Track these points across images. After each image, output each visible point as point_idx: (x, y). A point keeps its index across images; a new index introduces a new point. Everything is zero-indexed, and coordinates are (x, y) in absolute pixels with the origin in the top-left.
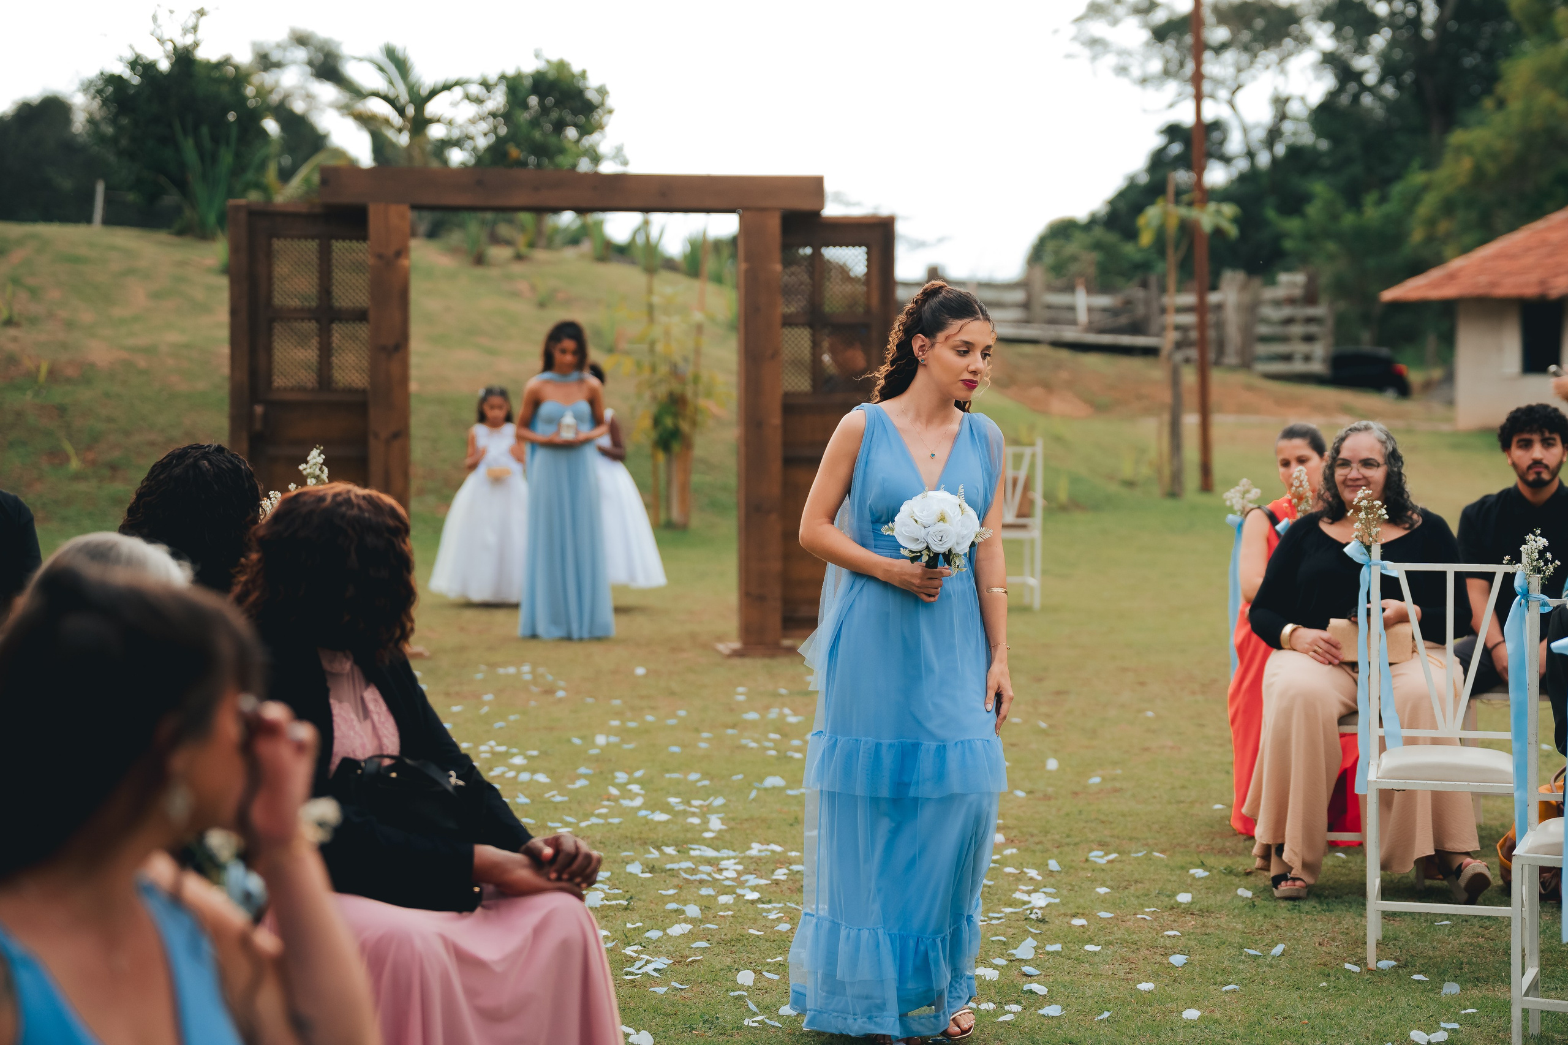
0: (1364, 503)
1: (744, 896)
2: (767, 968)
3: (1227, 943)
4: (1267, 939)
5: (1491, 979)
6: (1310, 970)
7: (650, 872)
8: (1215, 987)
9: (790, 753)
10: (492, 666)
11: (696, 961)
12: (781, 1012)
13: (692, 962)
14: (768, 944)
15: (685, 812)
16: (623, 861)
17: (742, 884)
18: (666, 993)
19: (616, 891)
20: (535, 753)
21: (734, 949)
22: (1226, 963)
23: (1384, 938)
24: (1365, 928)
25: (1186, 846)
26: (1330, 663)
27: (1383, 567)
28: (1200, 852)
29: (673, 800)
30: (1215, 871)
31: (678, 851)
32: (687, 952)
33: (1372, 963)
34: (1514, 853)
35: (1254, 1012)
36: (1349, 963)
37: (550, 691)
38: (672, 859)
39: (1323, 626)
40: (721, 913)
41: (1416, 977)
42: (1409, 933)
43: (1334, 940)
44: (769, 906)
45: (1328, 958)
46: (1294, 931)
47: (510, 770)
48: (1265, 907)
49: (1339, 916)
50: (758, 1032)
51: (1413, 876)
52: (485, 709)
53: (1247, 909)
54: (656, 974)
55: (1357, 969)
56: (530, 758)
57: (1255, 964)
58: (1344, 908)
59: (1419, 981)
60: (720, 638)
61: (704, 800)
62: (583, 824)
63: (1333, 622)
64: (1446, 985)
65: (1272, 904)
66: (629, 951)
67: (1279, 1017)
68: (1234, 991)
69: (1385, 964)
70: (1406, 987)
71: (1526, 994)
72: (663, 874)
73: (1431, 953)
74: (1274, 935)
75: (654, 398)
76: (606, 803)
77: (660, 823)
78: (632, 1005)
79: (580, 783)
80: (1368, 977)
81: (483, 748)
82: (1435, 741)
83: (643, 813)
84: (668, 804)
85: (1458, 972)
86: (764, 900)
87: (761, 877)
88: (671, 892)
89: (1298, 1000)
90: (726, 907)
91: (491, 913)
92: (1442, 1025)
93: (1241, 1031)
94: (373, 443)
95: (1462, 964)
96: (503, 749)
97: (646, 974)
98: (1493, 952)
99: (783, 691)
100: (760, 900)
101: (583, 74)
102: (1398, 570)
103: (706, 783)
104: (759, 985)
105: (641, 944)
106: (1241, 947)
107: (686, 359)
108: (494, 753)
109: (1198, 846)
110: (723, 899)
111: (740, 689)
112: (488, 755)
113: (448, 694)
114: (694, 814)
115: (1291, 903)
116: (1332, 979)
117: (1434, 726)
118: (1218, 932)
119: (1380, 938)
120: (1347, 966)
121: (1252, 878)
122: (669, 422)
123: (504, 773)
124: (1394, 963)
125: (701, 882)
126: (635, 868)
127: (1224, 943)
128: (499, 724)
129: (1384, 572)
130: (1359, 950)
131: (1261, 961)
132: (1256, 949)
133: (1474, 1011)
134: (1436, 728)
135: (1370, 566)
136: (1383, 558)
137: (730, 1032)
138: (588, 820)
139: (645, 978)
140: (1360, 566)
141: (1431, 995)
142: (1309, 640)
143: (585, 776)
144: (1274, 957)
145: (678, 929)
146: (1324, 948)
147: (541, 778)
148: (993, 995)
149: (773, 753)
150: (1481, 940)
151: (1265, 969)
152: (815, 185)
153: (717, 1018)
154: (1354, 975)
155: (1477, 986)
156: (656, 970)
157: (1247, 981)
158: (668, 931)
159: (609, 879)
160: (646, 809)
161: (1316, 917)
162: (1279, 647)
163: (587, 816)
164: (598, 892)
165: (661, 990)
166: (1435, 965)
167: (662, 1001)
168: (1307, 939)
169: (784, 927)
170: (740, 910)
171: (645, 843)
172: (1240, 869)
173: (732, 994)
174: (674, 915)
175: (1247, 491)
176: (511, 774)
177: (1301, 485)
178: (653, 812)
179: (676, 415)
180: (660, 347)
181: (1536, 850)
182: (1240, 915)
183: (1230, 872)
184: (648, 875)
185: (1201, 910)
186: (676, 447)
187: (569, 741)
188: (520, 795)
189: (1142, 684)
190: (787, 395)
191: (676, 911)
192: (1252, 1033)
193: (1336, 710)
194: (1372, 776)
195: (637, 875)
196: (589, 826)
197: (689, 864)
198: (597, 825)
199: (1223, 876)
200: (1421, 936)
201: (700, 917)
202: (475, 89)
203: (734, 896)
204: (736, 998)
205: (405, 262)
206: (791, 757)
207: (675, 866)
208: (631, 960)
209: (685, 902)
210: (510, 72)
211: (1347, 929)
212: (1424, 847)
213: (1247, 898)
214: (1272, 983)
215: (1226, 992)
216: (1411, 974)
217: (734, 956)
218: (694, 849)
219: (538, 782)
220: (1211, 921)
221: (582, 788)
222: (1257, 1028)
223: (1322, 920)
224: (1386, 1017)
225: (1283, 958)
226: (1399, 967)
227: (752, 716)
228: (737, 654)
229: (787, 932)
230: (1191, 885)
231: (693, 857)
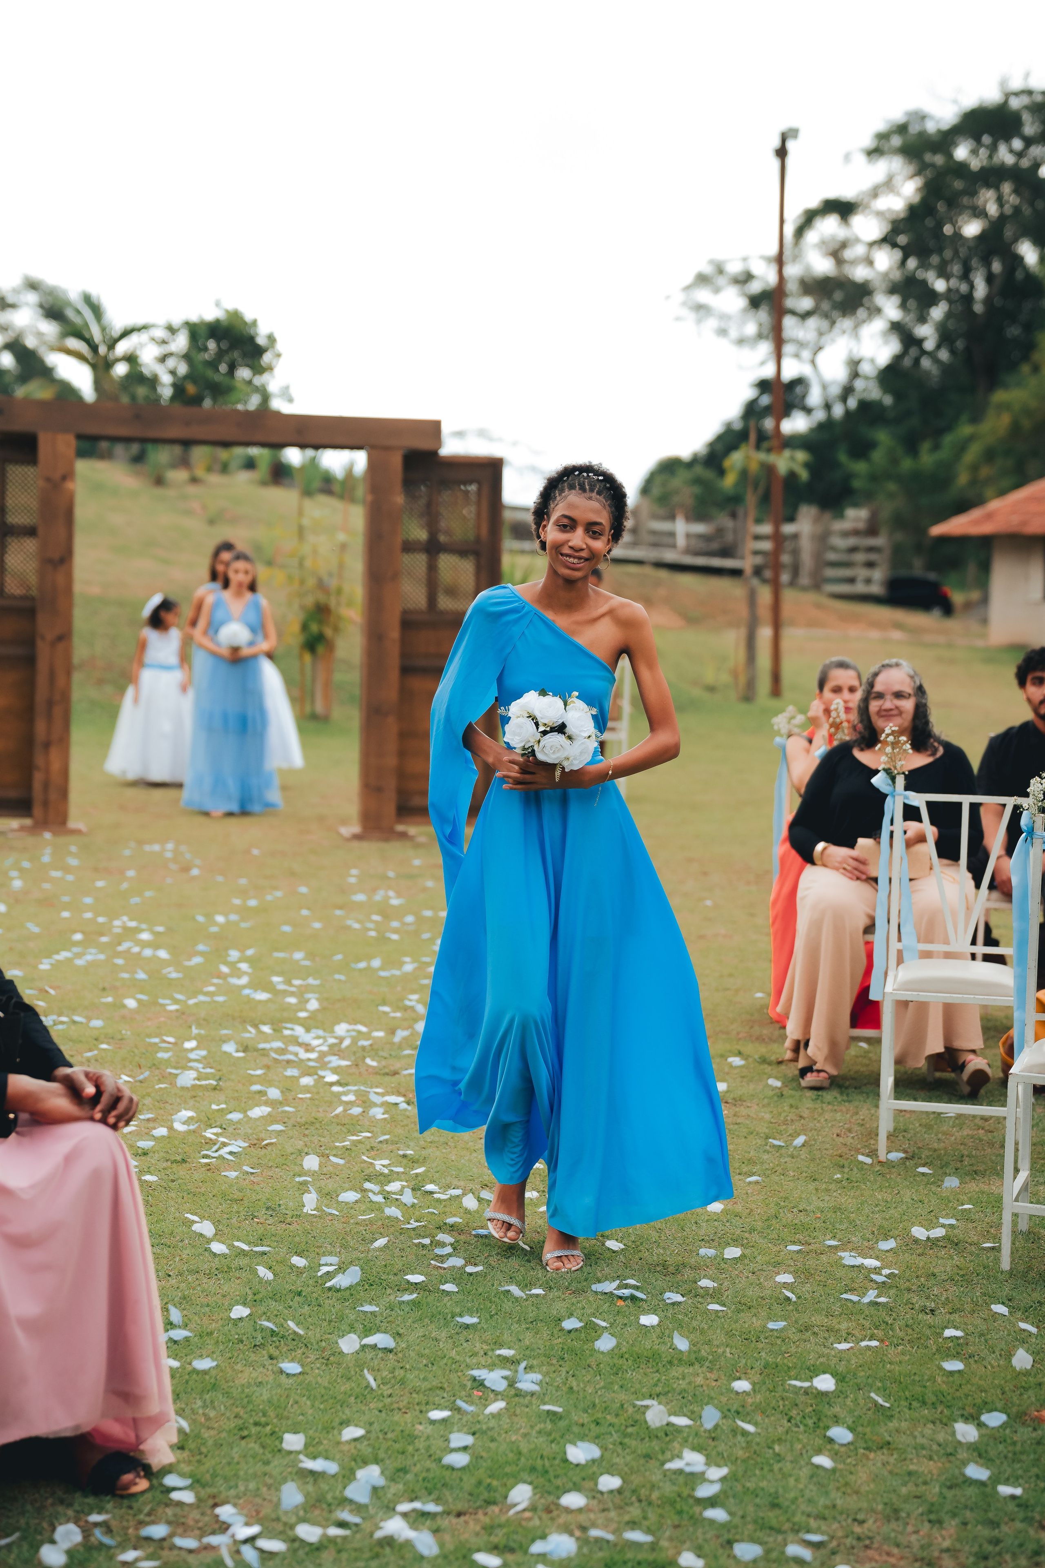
0: (891, 739)
1: (324, 1077)
2: (334, 1152)
3: (755, 1133)
4: (791, 1129)
5: (988, 1172)
6: (827, 1160)
7: (244, 1051)
8: (741, 1177)
9: (388, 935)
10: (141, 843)
11: (271, 1144)
12: (340, 1199)
13: (267, 1145)
14: (339, 1127)
15: (285, 992)
16: (220, 1040)
17: (324, 1066)
18: (237, 1177)
19: (209, 1070)
20: (160, 929)
21: (307, 1132)
22: (752, 1153)
23: (895, 1130)
24: (877, 1119)
25: (727, 1033)
26: (858, 878)
27: (906, 797)
28: (740, 1039)
29: (276, 979)
30: (750, 1060)
31: (274, 1030)
32: (263, 1135)
33: (882, 1156)
34: (1011, 1071)
35: (772, 1205)
36: (863, 1154)
37: (186, 869)
38: (266, 1038)
39: (852, 845)
40: (300, 1096)
41: (922, 1170)
42: (917, 1125)
43: (850, 1131)
44: (345, 1089)
45: (844, 1150)
46: (816, 1122)
47: (137, 945)
48: (792, 1097)
49: (857, 1107)
50: (315, 1220)
51: (925, 1069)
52: (125, 885)
53: (776, 1098)
54: (230, 1157)
55: (868, 1160)
56: (156, 934)
57: (778, 1154)
58: (862, 1099)
59: (923, 1174)
60: (344, 822)
61: (304, 980)
62: (191, 1002)
63: (861, 841)
64: (947, 1179)
65: (798, 1094)
66: (209, 1134)
67: (795, 1210)
68: (757, 1182)
69: (895, 1156)
70: (912, 1179)
71: (1016, 1200)
72: (255, 1053)
73: (936, 1146)
74: (797, 1126)
75: (302, 607)
76: (215, 981)
77: (260, 1002)
78: (203, 1190)
79: (197, 960)
80: (878, 1168)
81: (117, 923)
82: (948, 955)
83: (247, 991)
84: (271, 982)
85: (959, 1165)
86: (342, 1081)
87: (343, 1059)
88: (259, 1072)
89: (814, 1192)
90: (306, 1089)
91: (25, 1140)
92: (942, 1221)
93: (759, 1225)
94: (40, 644)
95: (962, 1156)
96: (133, 924)
97: (221, 1157)
98: (991, 1144)
99: (391, 874)
100: (338, 1083)
101: (255, 323)
102: (919, 800)
103: (307, 963)
104: (325, 1169)
105: (221, 1128)
106: (767, 1138)
107: (330, 575)
108: (125, 928)
109: (738, 1033)
110: (306, 1081)
111: (354, 872)
112: (118, 930)
113: (96, 870)
114: (292, 994)
115: (815, 1092)
116: (846, 1170)
117: (947, 942)
118: (748, 1122)
119: (891, 1130)
120: (861, 1158)
121: (783, 1067)
122: (314, 628)
123: (130, 948)
124: (902, 1155)
125: (288, 1062)
126: (229, 1048)
127: (752, 1133)
128: (136, 900)
129: (907, 802)
130: (872, 1142)
131: (783, 1151)
132: (780, 1140)
133: (971, 1206)
134: (948, 944)
135: (894, 796)
136: (907, 788)
137: (289, 1220)
138: (196, 997)
139: (219, 1161)
140: (885, 796)
141: (934, 1188)
142: (839, 859)
143: (201, 954)
144: (795, 1148)
145: (257, 1112)
146: (841, 1140)
147: (163, 954)
148: (537, 1183)
149: (373, 934)
150: (981, 1132)
151: (786, 1159)
152: (434, 428)
153: (279, 1205)
154: (866, 1167)
155: (974, 1179)
156: (231, 1153)
157: (769, 1172)
158: (250, 1113)
159: (205, 1057)
160: (250, 988)
161: (836, 1107)
162: (813, 863)
163: (195, 994)
164: (191, 1072)
165: (233, 1174)
166: (939, 1157)
167: (231, 1186)
168: (827, 1129)
169: (356, 1111)
170: (318, 1093)
171: (245, 1022)
172: (773, 1058)
173: (298, 1179)
174: (257, 1096)
175: (793, 718)
176: (136, 949)
177: (838, 716)
178: (256, 990)
179: (321, 622)
180: (308, 563)
181: (1030, 1069)
182: (769, 1104)
183: (764, 1061)
184: (241, 1054)
185: (734, 1099)
186: (321, 649)
187: (193, 919)
188: (139, 971)
189: (705, 874)
190: (405, 612)
191: (260, 1092)
192: (769, 1227)
193: (863, 922)
194: (889, 988)
195: (230, 1054)
196: (196, 1004)
197: (278, 1044)
198: (204, 1002)
199: (757, 1064)
200: (928, 1127)
201: (281, 1099)
202: (160, 333)
203: (316, 1077)
204: (301, 1183)
205: (69, 485)
206: (389, 939)
207: (266, 1046)
208: (210, 1143)
209: (270, 1083)
210: (194, 318)
211: (863, 1120)
212: (935, 1045)
213: (776, 1087)
214: (792, 1174)
215: (750, 1183)
216: (917, 1166)
217: (306, 1139)
218: (287, 1028)
219: (159, 958)
220: (743, 1111)
221: (197, 965)
222: (774, 1222)
223: (841, 1111)
224: (892, 1211)
225: (804, 1149)
226: (906, 1158)
227: (360, 897)
228: (357, 837)
229: (357, 1116)
230: (728, 1073)
231: (286, 1037)
